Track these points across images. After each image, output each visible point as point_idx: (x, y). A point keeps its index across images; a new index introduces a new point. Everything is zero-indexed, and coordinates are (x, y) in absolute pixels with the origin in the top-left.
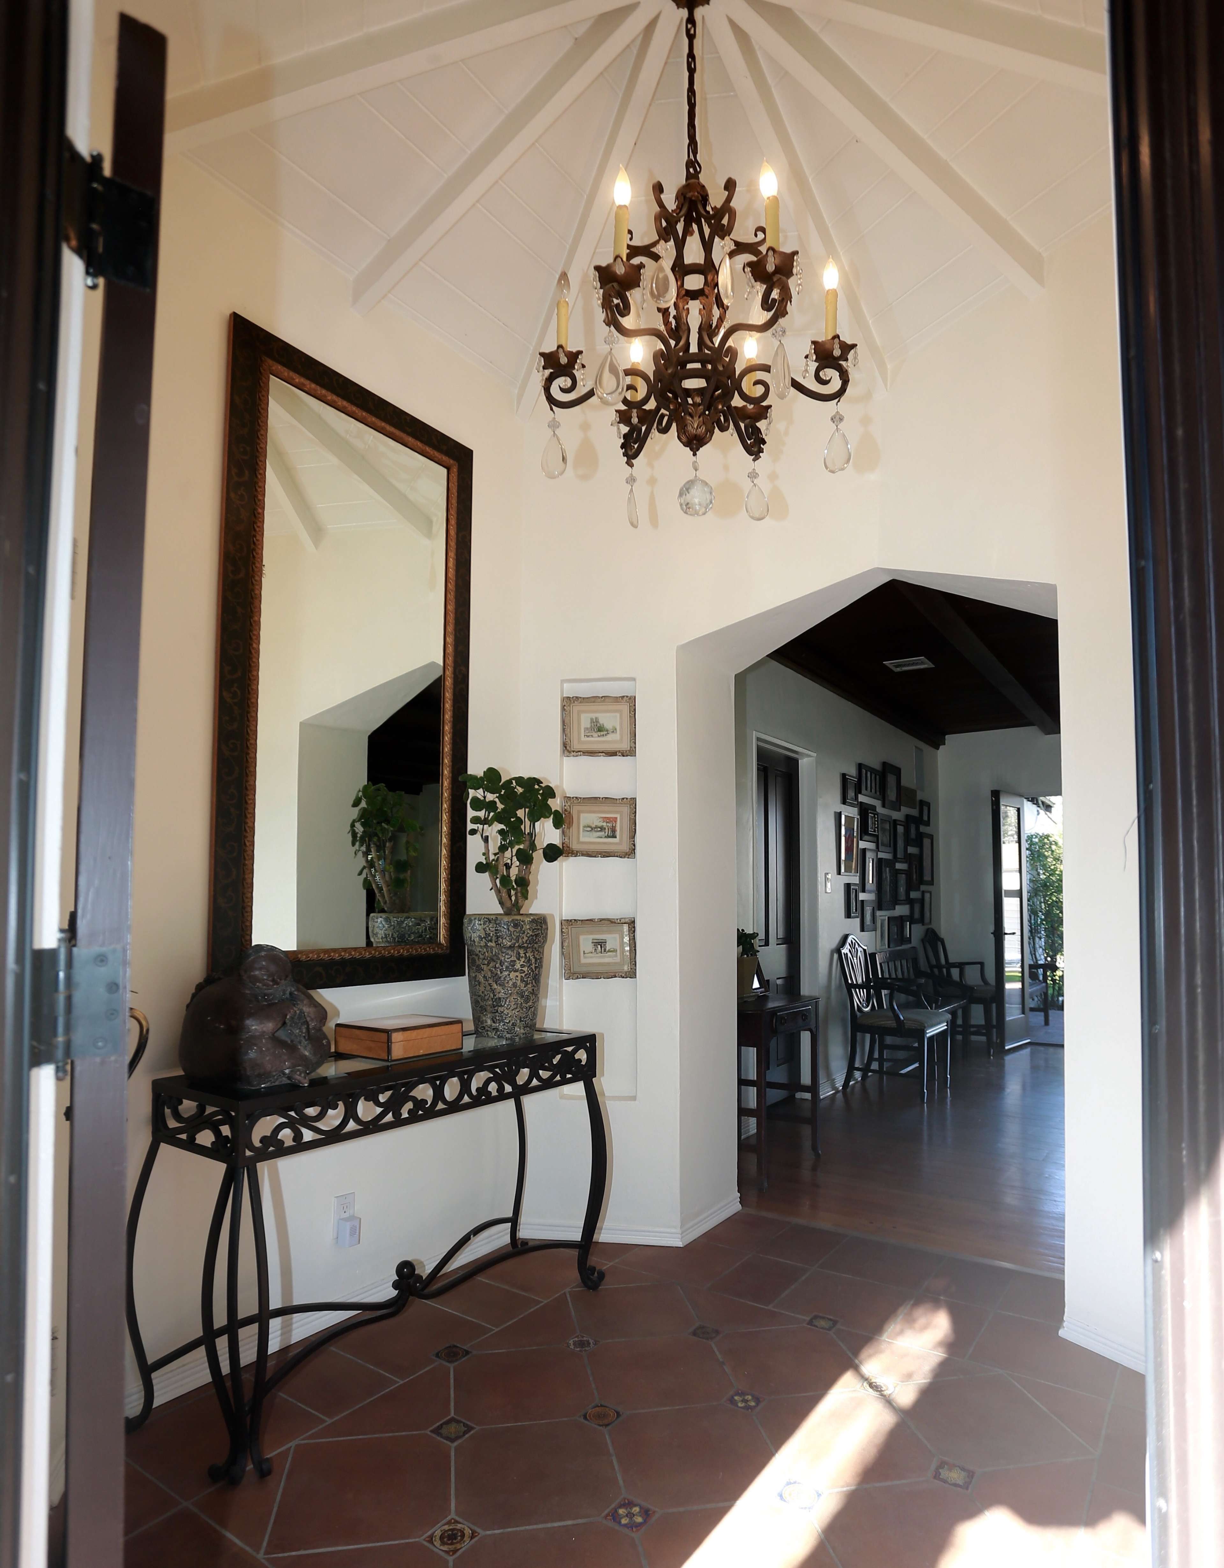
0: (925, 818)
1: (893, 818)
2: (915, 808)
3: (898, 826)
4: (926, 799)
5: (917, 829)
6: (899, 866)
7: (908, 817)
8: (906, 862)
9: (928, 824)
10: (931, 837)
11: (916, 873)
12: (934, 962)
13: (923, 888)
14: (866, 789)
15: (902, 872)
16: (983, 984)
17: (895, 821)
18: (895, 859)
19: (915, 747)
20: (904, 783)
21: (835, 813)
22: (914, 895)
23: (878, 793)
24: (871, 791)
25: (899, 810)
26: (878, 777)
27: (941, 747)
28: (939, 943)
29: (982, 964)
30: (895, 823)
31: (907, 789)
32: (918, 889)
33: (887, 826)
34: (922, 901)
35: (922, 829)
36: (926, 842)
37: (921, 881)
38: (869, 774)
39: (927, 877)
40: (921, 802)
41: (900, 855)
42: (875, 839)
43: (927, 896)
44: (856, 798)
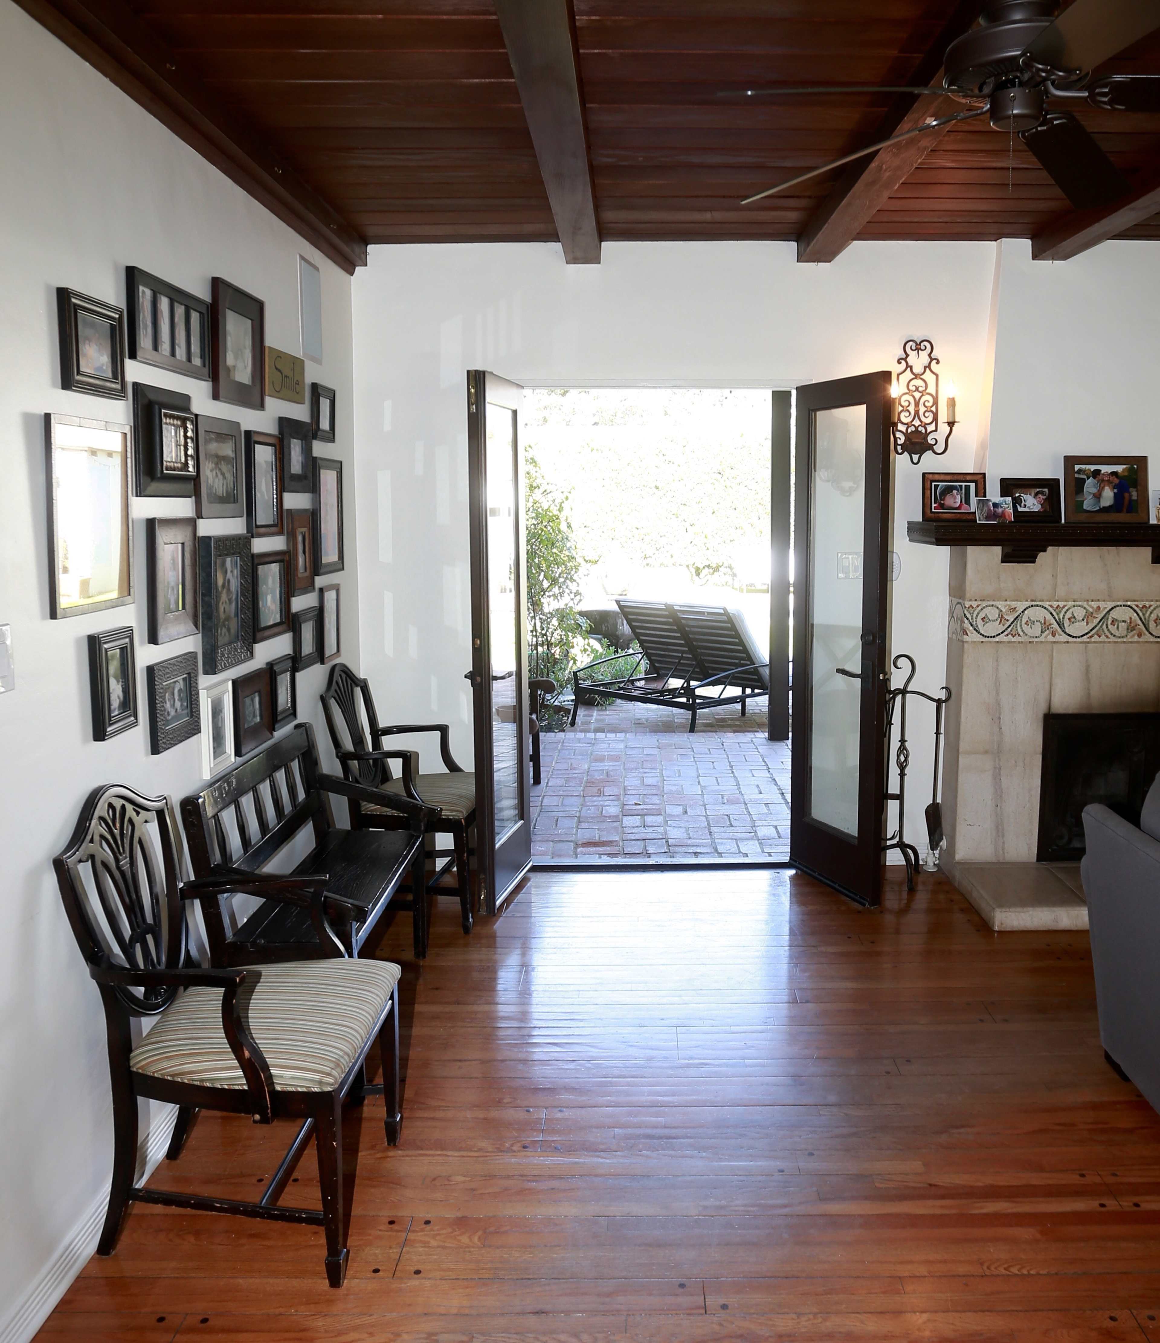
0: (325, 424)
1: (244, 427)
2: (301, 402)
3: (257, 447)
4: (325, 381)
5: (307, 450)
6: (260, 545)
7: (284, 422)
8: (280, 533)
9: (330, 436)
10: (338, 467)
11: (304, 552)
12: (348, 745)
13: (320, 581)
14: (156, 348)
15: (267, 559)
16: (447, 771)
17: (248, 433)
18: (253, 530)
19: (302, 258)
20: (271, 340)
21: (27, 418)
22: (299, 603)
23: (197, 361)
24: (173, 354)
25: (262, 406)
26: (195, 316)
27: (358, 269)
28: (358, 692)
29: (443, 730)
30: (250, 439)
31: (280, 355)
32: (309, 587)
33: (227, 450)
34: (319, 614)
35: (319, 449)
36: (328, 478)
37: (316, 567)
38: (164, 303)
39: (329, 556)
40: (316, 388)
41: (264, 515)
42: (190, 486)
43: (330, 597)
44: (118, 371)
